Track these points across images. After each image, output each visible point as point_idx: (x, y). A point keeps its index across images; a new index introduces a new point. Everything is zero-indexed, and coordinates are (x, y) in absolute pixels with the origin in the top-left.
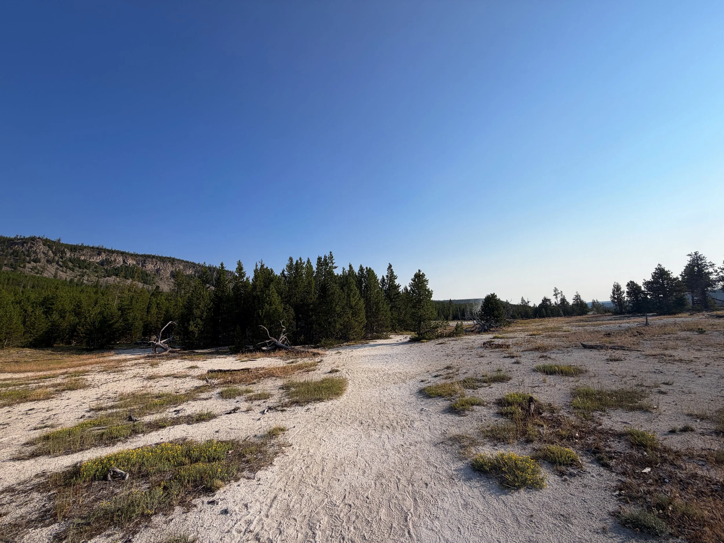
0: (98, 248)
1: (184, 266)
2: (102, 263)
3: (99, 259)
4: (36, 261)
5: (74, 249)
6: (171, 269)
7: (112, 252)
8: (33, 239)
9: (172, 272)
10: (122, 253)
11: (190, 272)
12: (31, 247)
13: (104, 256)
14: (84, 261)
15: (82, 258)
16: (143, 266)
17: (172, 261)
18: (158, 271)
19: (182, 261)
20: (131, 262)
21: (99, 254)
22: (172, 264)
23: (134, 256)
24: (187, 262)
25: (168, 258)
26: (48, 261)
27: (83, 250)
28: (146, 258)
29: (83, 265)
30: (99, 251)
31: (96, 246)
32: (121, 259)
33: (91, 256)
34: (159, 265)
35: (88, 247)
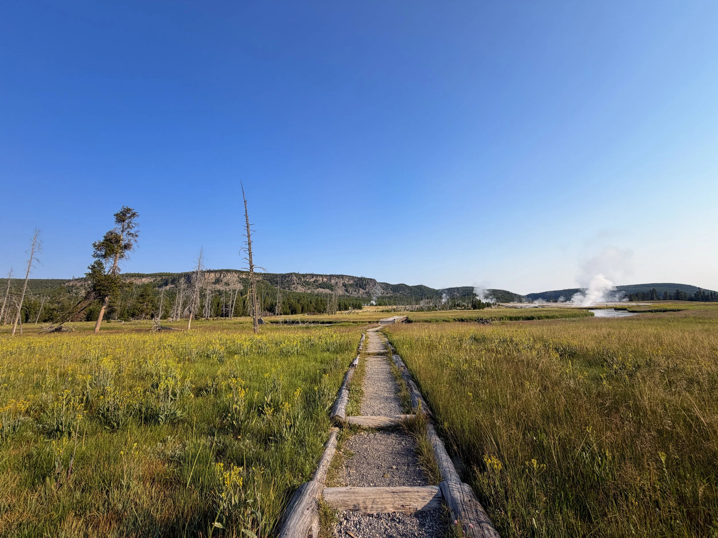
0: (312, 274)
1: (348, 279)
2: (314, 282)
3: (312, 280)
4: (294, 284)
5: (304, 276)
6: (342, 281)
7: (317, 276)
8: (291, 274)
9: (343, 283)
10: (321, 275)
11: (351, 282)
12: (291, 278)
13: (315, 278)
14: (308, 281)
15: (307, 280)
16: (330, 281)
17: (342, 277)
18: (337, 283)
19: (347, 276)
20: (325, 280)
21: (313, 277)
22: (343, 279)
23: (326, 276)
24: (350, 276)
25: (341, 275)
26: (297, 284)
27: (307, 276)
28: (331, 276)
29: (307, 284)
30: (312, 276)
31: (311, 273)
32: (321, 279)
33: (310, 279)
34: (337, 280)
35: (308, 274)
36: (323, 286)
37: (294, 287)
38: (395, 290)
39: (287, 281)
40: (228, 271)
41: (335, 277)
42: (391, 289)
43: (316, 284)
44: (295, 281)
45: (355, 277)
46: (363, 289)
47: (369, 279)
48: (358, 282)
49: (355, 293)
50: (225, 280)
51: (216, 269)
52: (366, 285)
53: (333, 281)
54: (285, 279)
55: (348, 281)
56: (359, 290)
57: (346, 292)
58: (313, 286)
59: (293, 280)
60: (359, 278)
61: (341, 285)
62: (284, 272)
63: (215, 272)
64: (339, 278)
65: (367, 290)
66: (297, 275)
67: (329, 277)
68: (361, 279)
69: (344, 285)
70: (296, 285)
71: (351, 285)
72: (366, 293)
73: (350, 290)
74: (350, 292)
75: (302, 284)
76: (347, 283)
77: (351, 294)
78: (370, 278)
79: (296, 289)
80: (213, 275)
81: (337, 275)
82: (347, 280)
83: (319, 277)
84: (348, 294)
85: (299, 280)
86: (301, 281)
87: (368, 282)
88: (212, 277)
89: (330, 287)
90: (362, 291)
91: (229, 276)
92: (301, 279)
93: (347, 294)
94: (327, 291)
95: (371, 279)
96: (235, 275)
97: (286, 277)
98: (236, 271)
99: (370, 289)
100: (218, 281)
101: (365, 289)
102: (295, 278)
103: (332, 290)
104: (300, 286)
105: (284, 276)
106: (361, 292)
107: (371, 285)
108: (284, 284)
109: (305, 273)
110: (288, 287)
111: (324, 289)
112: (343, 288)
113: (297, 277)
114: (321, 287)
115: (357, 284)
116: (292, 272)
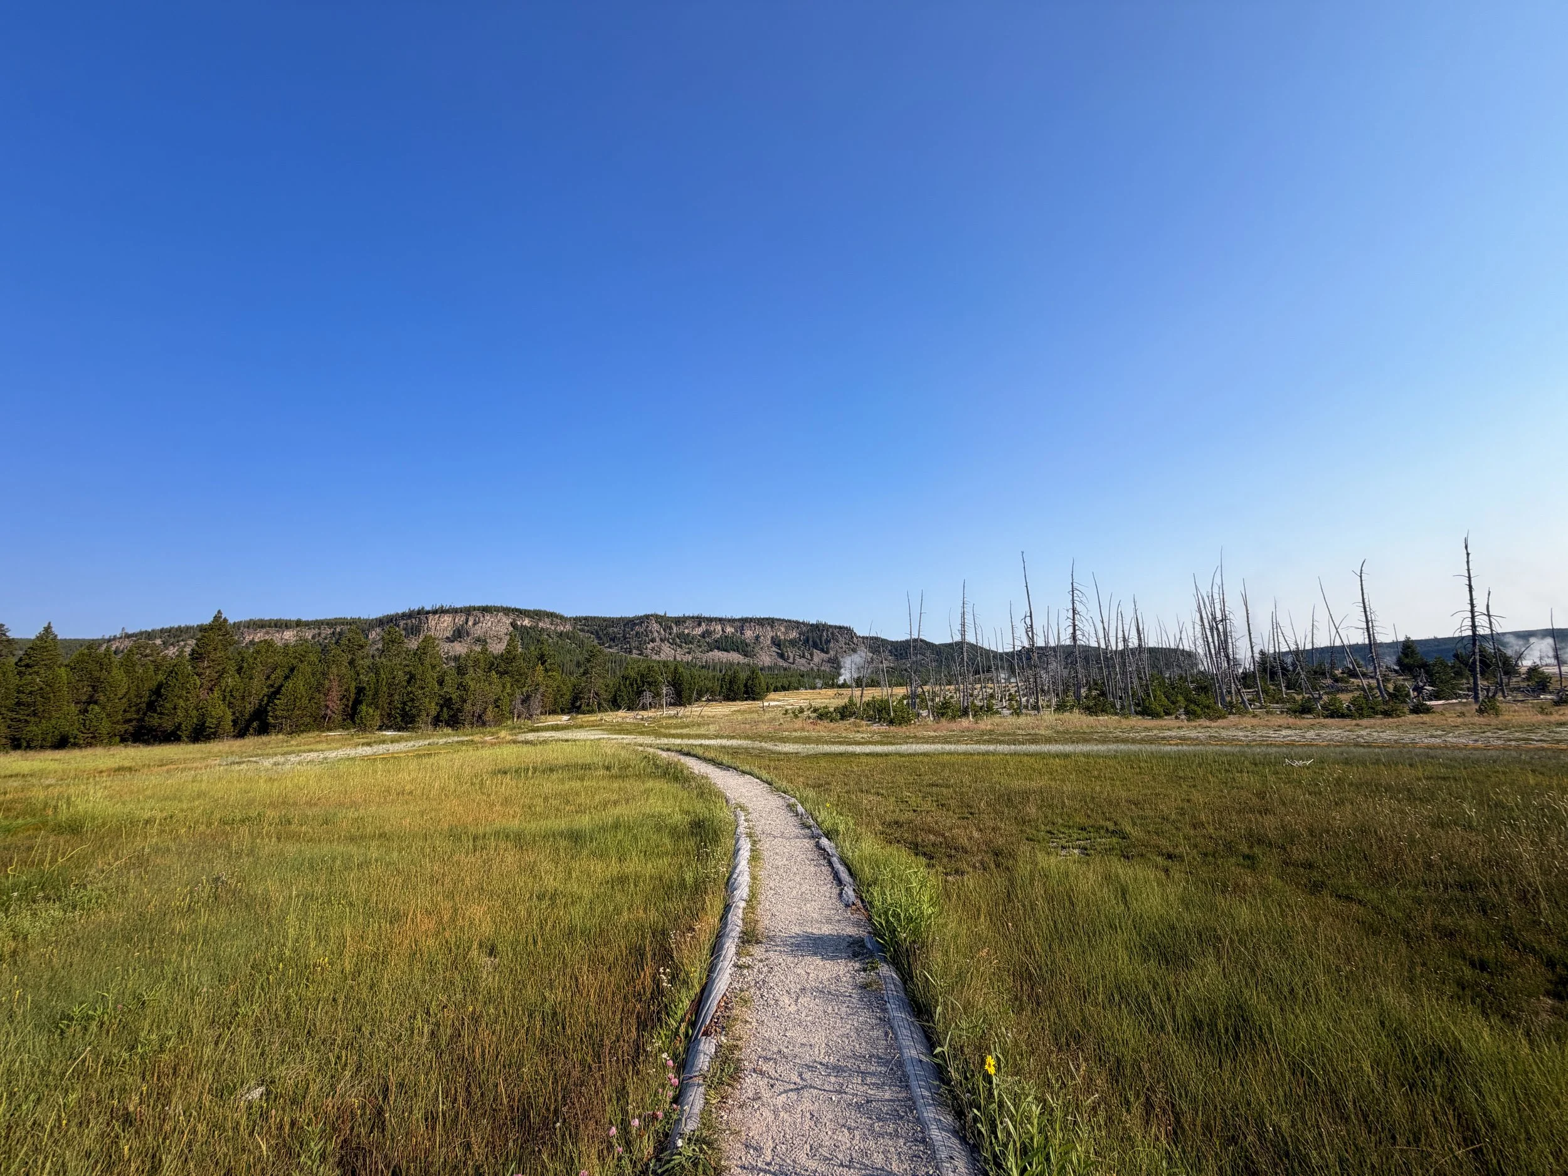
36: (724, 644)
37: (653, 649)
38: (901, 654)
39: (637, 633)
40: (486, 610)
41: (752, 624)
42: (890, 651)
43: (707, 640)
44: (656, 634)
45: (803, 623)
46: (822, 650)
47: (836, 627)
48: (810, 635)
49: (803, 661)
50: (478, 631)
51: (458, 605)
52: (830, 641)
53: (749, 634)
54: (632, 630)
55: (785, 634)
56: (812, 655)
57: (779, 660)
58: (700, 646)
59: (651, 632)
60: (812, 625)
61: (769, 642)
62: (630, 613)
63: (454, 611)
64: (763, 625)
65: (832, 653)
66: (660, 619)
67: (739, 624)
68: (818, 628)
69: (776, 642)
70: (658, 642)
71: (793, 643)
72: (829, 661)
73: (790, 653)
74: (791, 660)
75: (674, 639)
76: (783, 638)
77: (793, 664)
78: (838, 624)
79: (658, 653)
80: (447, 619)
81: (759, 620)
82: (783, 629)
83: (714, 623)
84: (785, 665)
85: (664, 630)
86: (670, 634)
87: (832, 633)
88: (445, 624)
89: (742, 648)
90: (818, 656)
91: (488, 621)
92: (671, 628)
93: (781, 663)
94: (735, 657)
95: (840, 628)
96: (504, 619)
97: (635, 625)
98: (507, 611)
99: (839, 650)
100: (458, 634)
101: (827, 652)
102: (655, 626)
103: (746, 655)
104: (668, 645)
105: (630, 623)
106: (816, 659)
107: (842, 640)
108: (628, 642)
109: (681, 615)
110: (637, 648)
111: (726, 653)
112: (774, 649)
113: (661, 625)
114: (718, 649)
115: (807, 640)
116: (649, 612)
